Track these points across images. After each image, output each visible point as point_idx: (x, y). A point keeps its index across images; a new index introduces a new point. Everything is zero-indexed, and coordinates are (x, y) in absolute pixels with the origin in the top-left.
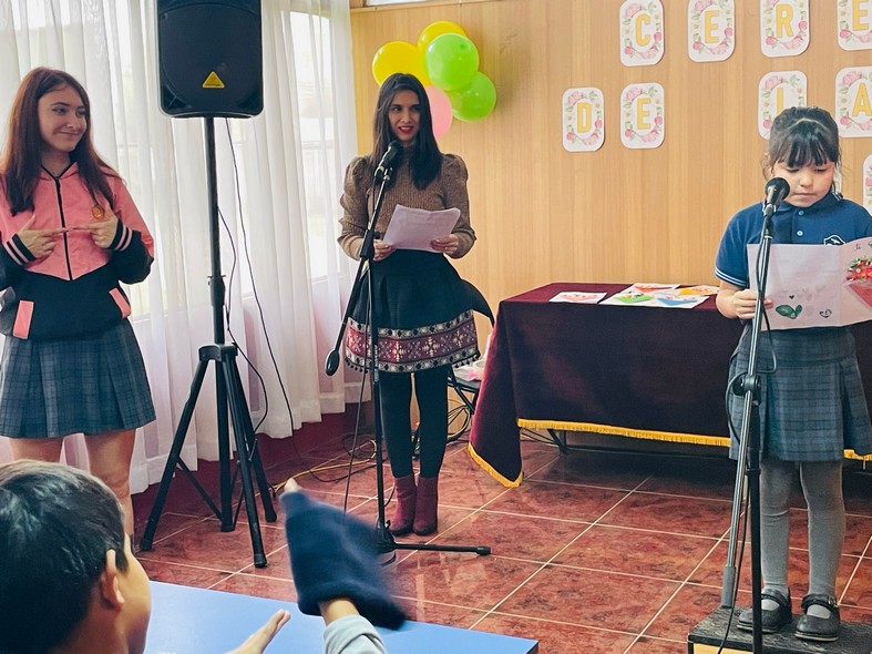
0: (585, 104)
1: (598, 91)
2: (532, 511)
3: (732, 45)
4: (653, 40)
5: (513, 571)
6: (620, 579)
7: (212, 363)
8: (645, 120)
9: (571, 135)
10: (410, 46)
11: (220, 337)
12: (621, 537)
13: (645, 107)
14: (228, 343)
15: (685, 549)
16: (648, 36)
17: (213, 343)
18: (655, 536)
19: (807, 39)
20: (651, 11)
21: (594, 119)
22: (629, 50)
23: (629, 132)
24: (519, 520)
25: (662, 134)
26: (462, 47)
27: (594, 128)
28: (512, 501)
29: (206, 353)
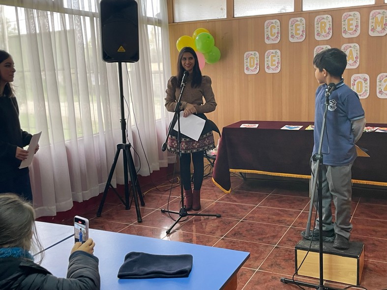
0: (252, 57)
1: (257, 53)
2: (235, 201)
3: (304, 36)
4: (276, 35)
5: (229, 223)
6: (267, 226)
7: (122, 150)
8: (274, 63)
9: (247, 69)
10: (190, 37)
11: (124, 141)
12: (267, 210)
13: (274, 58)
14: (127, 143)
15: (290, 215)
16: (275, 33)
17: (122, 143)
18: (279, 210)
19: (331, 34)
20: (276, 24)
21: (256, 62)
22: (268, 38)
23: (268, 67)
24: (230, 205)
25: (280, 68)
26: (209, 37)
27: (255, 66)
28: (228, 198)
29: (119, 147)
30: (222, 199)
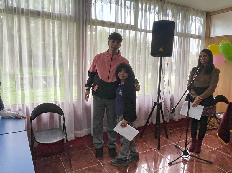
7: (156, 106)
10: (217, 45)
11: (158, 101)
14: (160, 102)
17: (157, 102)
26: (228, 45)
28: (224, 149)
29: (155, 104)
30: (219, 149)
